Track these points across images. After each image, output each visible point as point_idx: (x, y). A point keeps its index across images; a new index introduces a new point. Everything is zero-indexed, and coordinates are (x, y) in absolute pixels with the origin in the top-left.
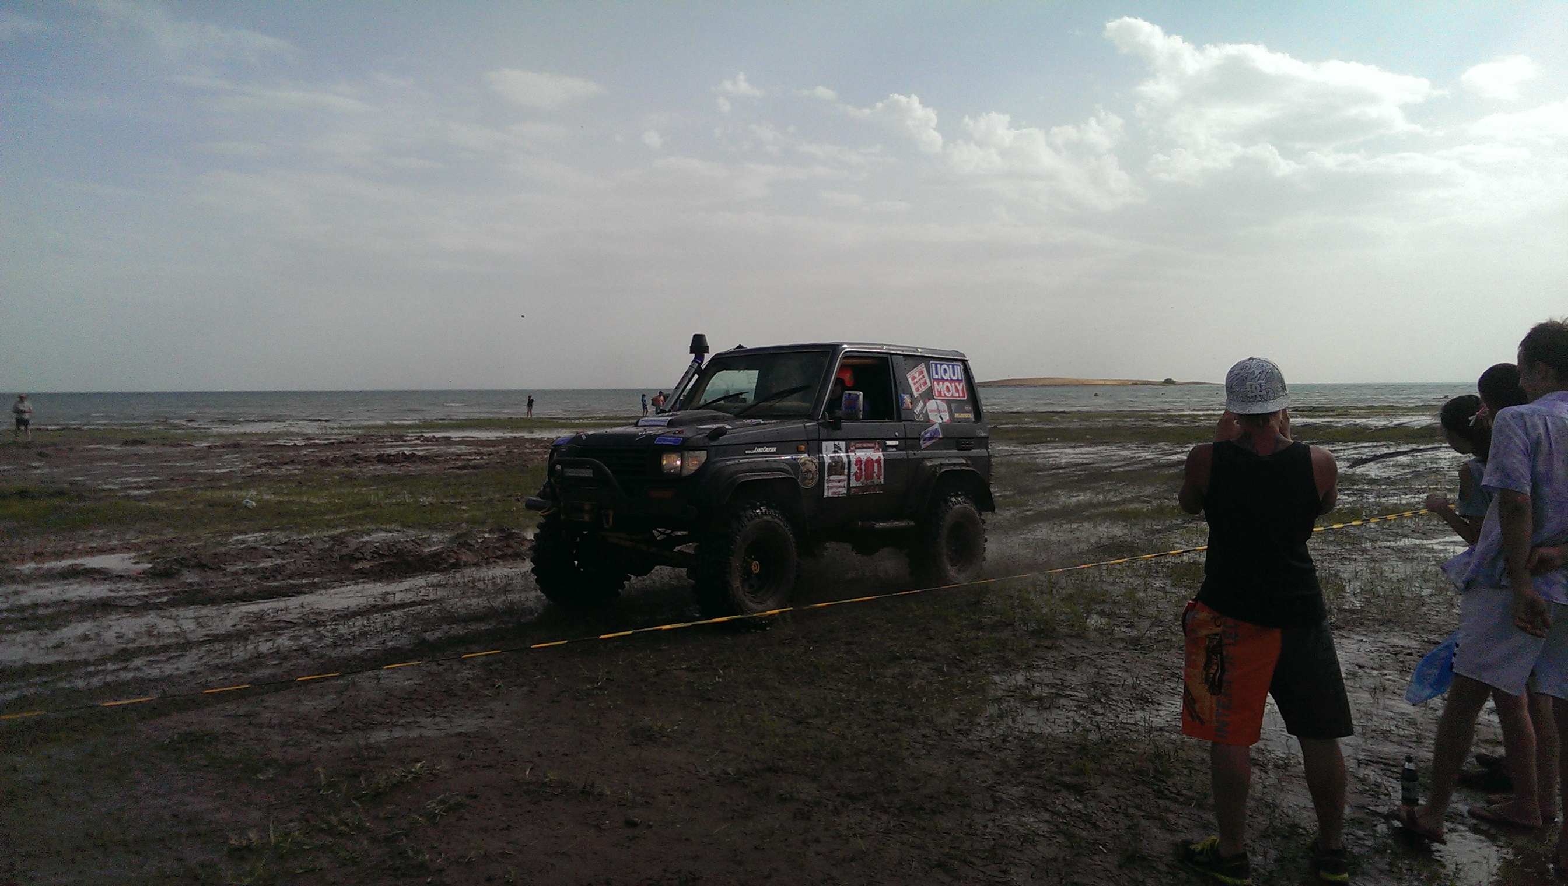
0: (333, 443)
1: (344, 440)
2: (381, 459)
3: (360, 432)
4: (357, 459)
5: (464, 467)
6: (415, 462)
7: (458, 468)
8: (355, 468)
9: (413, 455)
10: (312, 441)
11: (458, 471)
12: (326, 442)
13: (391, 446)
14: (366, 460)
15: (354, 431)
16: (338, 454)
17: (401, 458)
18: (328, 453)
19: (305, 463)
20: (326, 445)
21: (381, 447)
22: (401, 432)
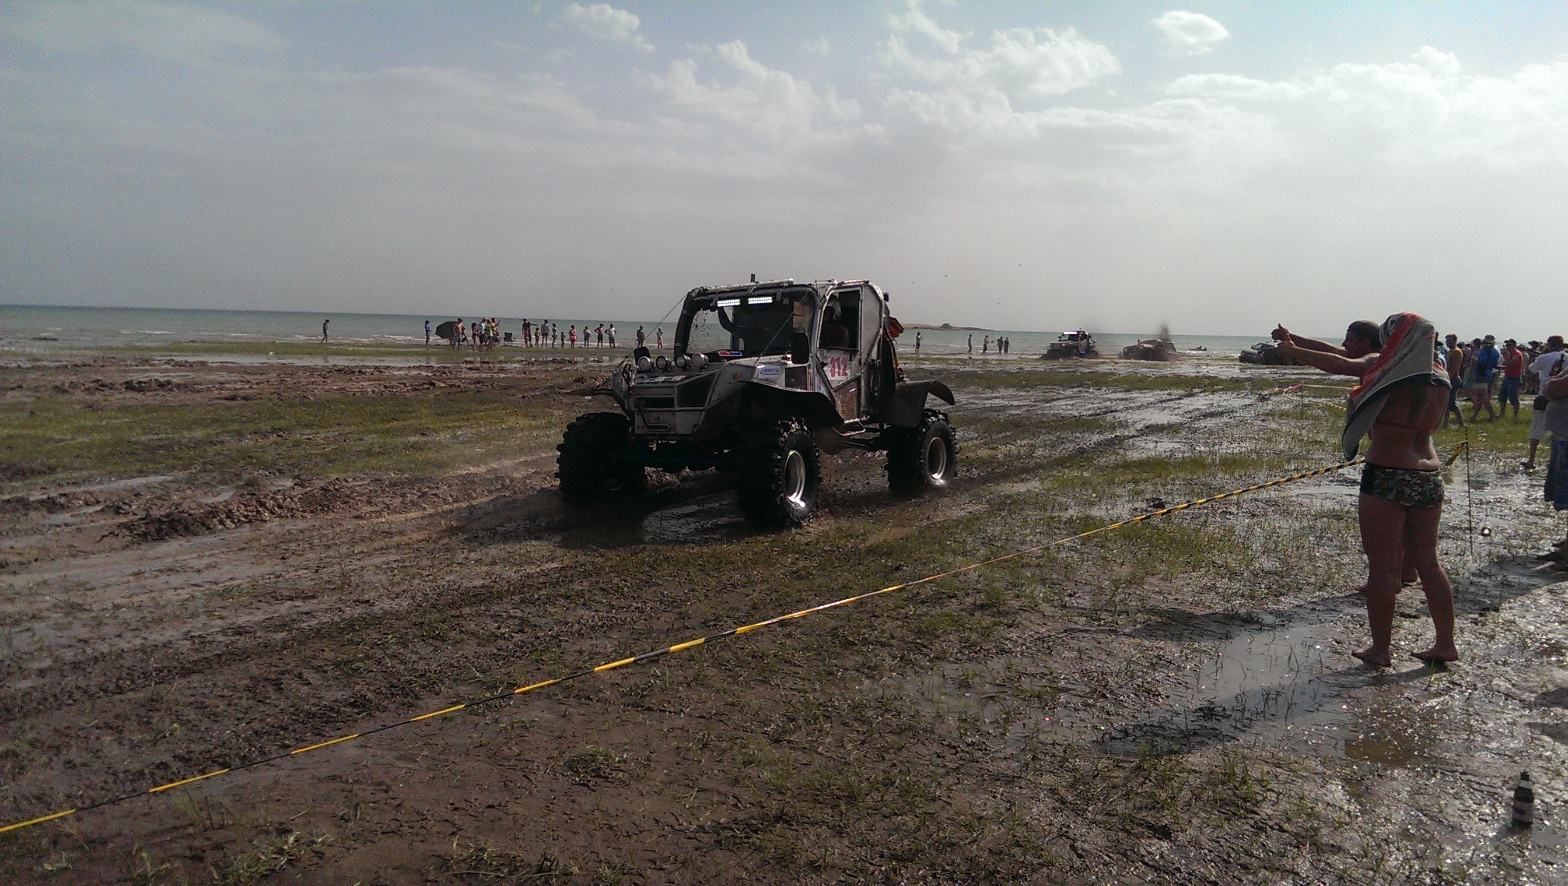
0: (66, 367)
1: (79, 363)
2: (129, 386)
3: (96, 353)
4: (101, 386)
5: (233, 398)
6: (171, 390)
7: (226, 399)
8: (98, 396)
9: (169, 383)
10: (39, 363)
11: (228, 403)
12: (58, 364)
13: (137, 371)
14: (111, 387)
15: (88, 352)
16: (74, 379)
17: (154, 385)
18: (61, 378)
19: (36, 389)
20: (57, 367)
21: (125, 371)
22: (146, 355)
